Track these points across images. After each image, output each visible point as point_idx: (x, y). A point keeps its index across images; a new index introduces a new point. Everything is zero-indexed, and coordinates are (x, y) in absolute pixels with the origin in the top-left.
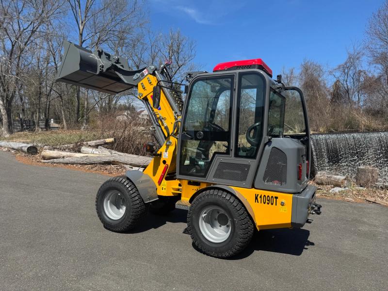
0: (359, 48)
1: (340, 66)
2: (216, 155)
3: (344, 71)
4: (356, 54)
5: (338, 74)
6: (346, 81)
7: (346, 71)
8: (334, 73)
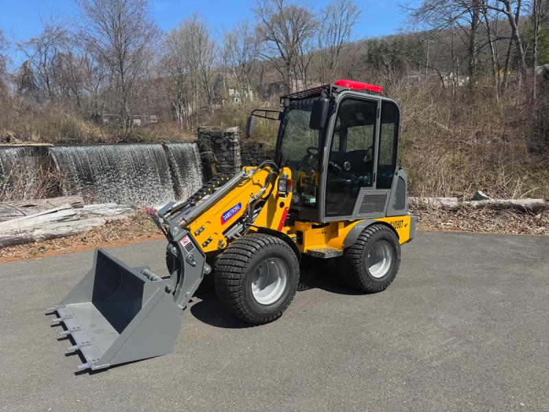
0: (59, 20)
1: (33, 40)
2: (362, 188)
3: (39, 50)
4: (55, 28)
5: (31, 52)
6: (44, 66)
7: (43, 50)
8: (25, 49)
